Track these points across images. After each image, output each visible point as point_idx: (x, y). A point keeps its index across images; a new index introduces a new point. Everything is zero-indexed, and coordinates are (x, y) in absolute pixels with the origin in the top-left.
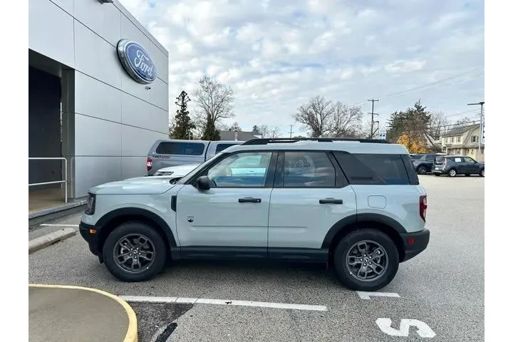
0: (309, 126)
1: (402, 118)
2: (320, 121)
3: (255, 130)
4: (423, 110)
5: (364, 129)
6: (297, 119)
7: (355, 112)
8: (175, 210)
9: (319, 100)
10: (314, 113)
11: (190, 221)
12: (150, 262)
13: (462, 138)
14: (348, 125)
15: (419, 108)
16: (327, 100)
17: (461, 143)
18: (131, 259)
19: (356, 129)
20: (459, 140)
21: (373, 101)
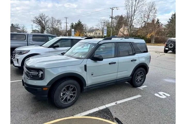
0: (40, 26)
1: (76, 25)
2: (44, 24)
3: (12, 26)
4: (81, 23)
5: (63, 28)
6: (34, 22)
7: (59, 21)
8: (86, 71)
9: (43, 15)
10: (41, 20)
11: (92, 75)
12: (75, 96)
13: (93, 33)
14: (57, 27)
15: (80, 22)
16: (46, 15)
17: (93, 35)
18: (67, 97)
19: (60, 28)
20: (92, 34)
21: (66, 18)
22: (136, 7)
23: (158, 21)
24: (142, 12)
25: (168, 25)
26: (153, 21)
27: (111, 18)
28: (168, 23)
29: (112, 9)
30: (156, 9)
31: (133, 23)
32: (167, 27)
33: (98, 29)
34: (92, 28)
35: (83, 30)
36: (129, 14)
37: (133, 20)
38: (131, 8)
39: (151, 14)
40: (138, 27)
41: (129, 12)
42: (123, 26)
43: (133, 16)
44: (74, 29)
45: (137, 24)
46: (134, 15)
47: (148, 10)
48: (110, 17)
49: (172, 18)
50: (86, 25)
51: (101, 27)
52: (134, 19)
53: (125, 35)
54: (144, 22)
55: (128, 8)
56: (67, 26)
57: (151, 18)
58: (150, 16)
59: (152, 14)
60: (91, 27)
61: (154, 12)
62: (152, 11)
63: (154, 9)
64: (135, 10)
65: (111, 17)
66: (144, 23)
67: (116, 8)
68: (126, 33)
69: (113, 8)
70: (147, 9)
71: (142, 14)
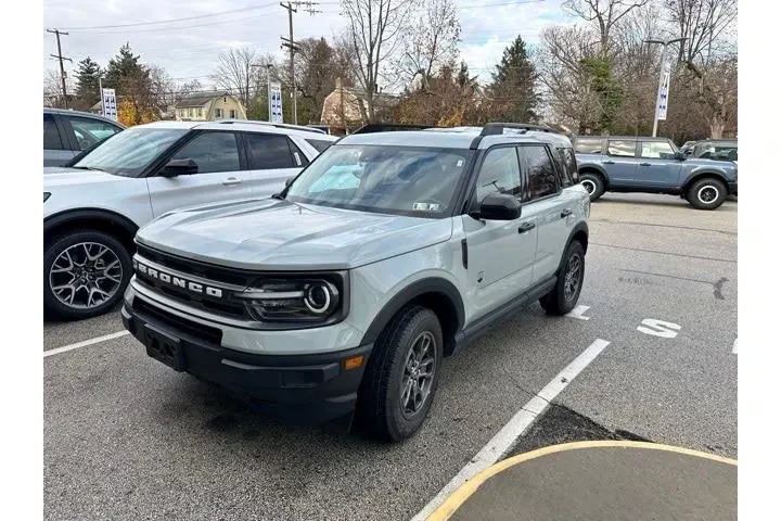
4: (135, 60)
8: (466, 267)
13: (204, 111)
15: (128, 55)
17: (204, 117)
20: (200, 115)
21: (57, 32)
22: (385, 8)
23: (464, 69)
24: (409, 31)
25: (493, 87)
26: (447, 71)
27: (287, 48)
28: (493, 81)
29: (290, 10)
30: (456, 23)
31: (376, 73)
32: (491, 95)
33: (226, 94)
34: (191, 87)
35: (149, 93)
36: (361, 36)
37: (377, 62)
38: (365, 14)
39: (442, 43)
40: (397, 91)
41: (359, 27)
42: (338, 85)
43: (376, 47)
44: (113, 90)
45: (393, 78)
46: (381, 41)
47: (429, 26)
48: (285, 42)
49: (504, 61)
50: (161, 72)
51: (233, 86)
52: (380, 57)
53: (349, 122)
54: (419, 72)
55: (356, 10)
56: (63, 73)
57: (444, 58)
58: (439, 52)
59: (444, 41)
60: (189, 83)
61: (452, 35)
62: (445, 32)
63: (451, 24)
64: (380, 20)
65: (286, 45)
66: (419, 76)
67: (304, 7)
68: (352, 114)
69: (294, 7)
70: (426, 20)
71: (410, 40)
